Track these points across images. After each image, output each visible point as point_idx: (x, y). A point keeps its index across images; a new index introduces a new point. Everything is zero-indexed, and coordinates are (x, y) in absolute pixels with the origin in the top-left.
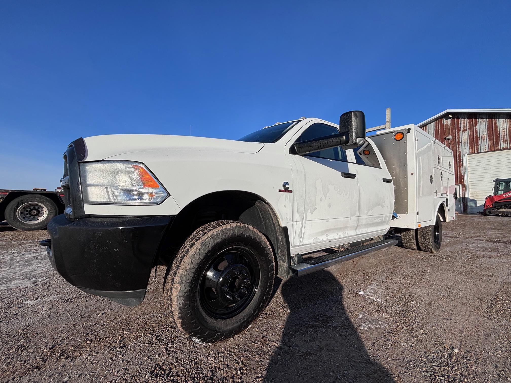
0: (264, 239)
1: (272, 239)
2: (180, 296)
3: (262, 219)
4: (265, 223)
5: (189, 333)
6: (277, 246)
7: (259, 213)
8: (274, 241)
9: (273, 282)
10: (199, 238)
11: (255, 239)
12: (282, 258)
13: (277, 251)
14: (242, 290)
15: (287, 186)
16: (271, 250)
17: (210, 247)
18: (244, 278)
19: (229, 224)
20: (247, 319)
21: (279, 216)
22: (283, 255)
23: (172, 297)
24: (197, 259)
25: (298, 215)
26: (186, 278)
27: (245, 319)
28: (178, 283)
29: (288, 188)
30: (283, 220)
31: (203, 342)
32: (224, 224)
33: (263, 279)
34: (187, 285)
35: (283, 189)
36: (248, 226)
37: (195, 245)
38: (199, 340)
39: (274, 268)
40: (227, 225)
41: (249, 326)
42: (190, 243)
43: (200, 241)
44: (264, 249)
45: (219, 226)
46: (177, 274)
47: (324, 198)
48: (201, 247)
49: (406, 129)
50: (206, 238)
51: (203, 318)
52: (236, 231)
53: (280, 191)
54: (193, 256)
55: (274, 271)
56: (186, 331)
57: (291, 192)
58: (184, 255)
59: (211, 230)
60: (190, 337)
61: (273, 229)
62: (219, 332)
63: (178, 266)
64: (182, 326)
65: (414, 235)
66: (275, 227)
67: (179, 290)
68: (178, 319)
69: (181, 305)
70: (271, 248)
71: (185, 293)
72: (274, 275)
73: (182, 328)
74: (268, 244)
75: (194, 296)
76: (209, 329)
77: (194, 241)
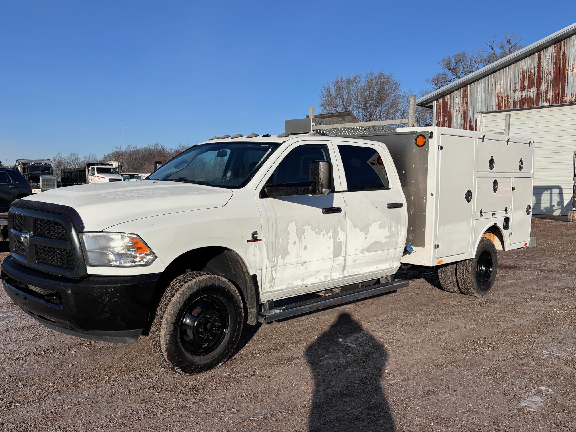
0: (233, 288)
1: (241, 286)
2: (166, 334)
3: (232, 267)
4: (235, 270)
5: (173, 364)
6: (247, 293)
7: (228, 260)
8: (244, 288)
9: (242, 327)
10: (178, 289)
11: (224, 288)
12: (252, 305)
13: (247, 298)
14: (214, 332)
15: (255, 236)
16: (240, 297)
17: (187, 296)
18: (215, 321)
19: (202, 276)
20: (218, 357)
21: (248, 265)
22: (252, 302)
23: (160, 335)
24: (178, 306)
25: (268, 262)
26: (170, 320)
27: (216, 357)
28: (165, 325)
29: (257, 237)
30: (251, 268)
31: (183, 372)
32: (197, 277)
33: (232, 324)
34: (172, 325)
35: (252, 239)
36: (218, 276)
37: (176, 295)
38: (180, 370)
39: (243, 314)
40: (200, 277)
41: (219, 364)
42: (170, 294)
43: (179, 292)
44: (233, 296)
45: (194, 278)
46: (164, 318)
47: (297, 241)
48: (181, 296)
49: (428, 132)
50: (183, 289)
51: (183, 353)
52: (208, 282)
53: (248, 241)
54: (175, 304)
55: (243, 317)
56: (171, 361)
57: (260, 240)
58: (168, 304)
59: (187, 282)
60: (173, 367)
61: (243, 276)
62: (195, 365)
63: (164, 312)
64: (168, 357)
65: (454, 272)
66: (244, 274)
67: (165, 330)
68: (165, 352)
69: (168, 342)
70: (240, 295)
71: (170, 332)
72: (243, 321)
73: (168, 359)
74: (237, 291)
75: (176, 335)
76: (188, 362)
77: (174, 292)
